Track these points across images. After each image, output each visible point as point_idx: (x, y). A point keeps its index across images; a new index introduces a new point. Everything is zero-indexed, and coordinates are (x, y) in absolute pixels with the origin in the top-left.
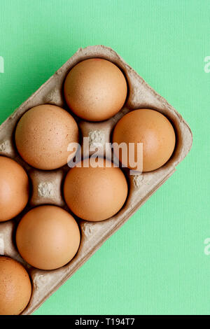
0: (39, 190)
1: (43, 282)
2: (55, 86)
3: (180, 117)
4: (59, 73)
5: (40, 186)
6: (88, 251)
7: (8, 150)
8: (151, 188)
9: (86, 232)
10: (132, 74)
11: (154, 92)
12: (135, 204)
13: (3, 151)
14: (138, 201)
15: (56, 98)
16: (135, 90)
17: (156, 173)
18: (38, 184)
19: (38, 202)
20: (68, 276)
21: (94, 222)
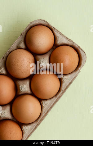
0: (20, 89)
1: (27, 129)
2: (22, 40)
3: (79, 47)
4: (23, 34)
5: (21, 87)
6: (45, 113)
7: (4, 72)
8: (70, 81)
9: (43, 104)
10: (55, 31)
11: (66, 38)
12: (64, 89)
13: (2, 73)
14: (65, 87)
15: (23, 45)
16: (58, 38)
17: (71, 74)
18: (19, 86)
19: (20, 93)
20: (38, 125)
21: (46, 100)
